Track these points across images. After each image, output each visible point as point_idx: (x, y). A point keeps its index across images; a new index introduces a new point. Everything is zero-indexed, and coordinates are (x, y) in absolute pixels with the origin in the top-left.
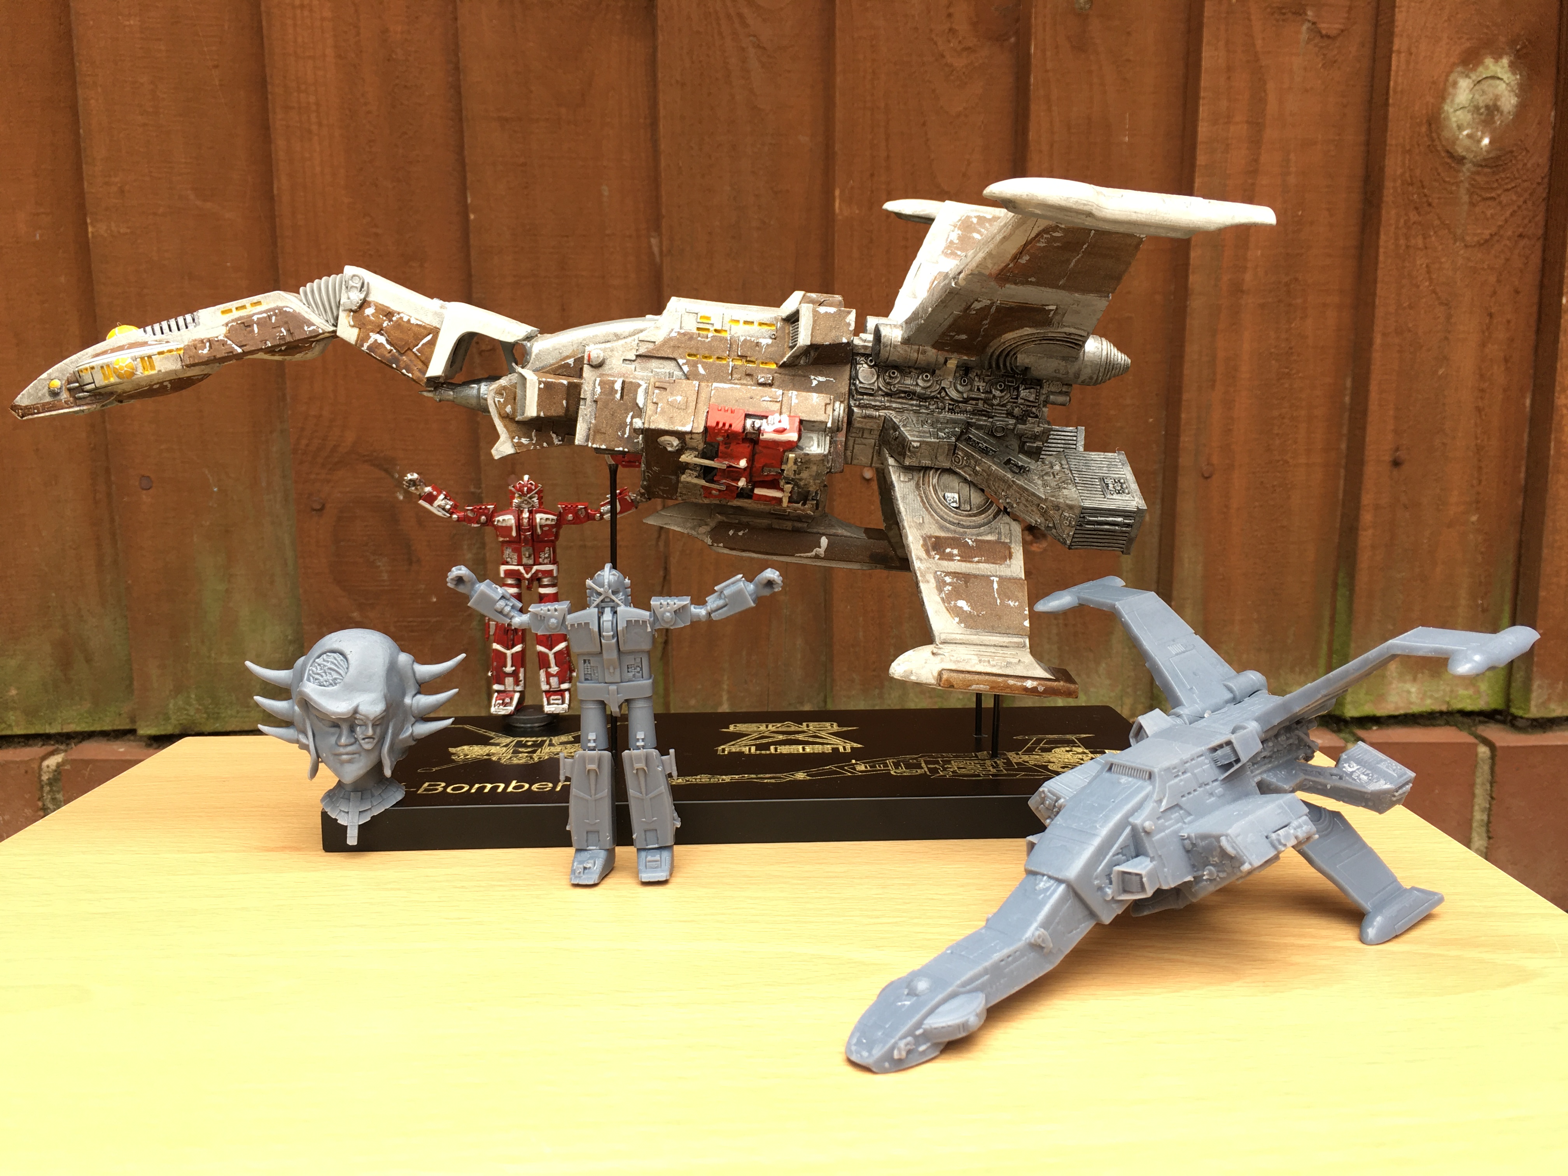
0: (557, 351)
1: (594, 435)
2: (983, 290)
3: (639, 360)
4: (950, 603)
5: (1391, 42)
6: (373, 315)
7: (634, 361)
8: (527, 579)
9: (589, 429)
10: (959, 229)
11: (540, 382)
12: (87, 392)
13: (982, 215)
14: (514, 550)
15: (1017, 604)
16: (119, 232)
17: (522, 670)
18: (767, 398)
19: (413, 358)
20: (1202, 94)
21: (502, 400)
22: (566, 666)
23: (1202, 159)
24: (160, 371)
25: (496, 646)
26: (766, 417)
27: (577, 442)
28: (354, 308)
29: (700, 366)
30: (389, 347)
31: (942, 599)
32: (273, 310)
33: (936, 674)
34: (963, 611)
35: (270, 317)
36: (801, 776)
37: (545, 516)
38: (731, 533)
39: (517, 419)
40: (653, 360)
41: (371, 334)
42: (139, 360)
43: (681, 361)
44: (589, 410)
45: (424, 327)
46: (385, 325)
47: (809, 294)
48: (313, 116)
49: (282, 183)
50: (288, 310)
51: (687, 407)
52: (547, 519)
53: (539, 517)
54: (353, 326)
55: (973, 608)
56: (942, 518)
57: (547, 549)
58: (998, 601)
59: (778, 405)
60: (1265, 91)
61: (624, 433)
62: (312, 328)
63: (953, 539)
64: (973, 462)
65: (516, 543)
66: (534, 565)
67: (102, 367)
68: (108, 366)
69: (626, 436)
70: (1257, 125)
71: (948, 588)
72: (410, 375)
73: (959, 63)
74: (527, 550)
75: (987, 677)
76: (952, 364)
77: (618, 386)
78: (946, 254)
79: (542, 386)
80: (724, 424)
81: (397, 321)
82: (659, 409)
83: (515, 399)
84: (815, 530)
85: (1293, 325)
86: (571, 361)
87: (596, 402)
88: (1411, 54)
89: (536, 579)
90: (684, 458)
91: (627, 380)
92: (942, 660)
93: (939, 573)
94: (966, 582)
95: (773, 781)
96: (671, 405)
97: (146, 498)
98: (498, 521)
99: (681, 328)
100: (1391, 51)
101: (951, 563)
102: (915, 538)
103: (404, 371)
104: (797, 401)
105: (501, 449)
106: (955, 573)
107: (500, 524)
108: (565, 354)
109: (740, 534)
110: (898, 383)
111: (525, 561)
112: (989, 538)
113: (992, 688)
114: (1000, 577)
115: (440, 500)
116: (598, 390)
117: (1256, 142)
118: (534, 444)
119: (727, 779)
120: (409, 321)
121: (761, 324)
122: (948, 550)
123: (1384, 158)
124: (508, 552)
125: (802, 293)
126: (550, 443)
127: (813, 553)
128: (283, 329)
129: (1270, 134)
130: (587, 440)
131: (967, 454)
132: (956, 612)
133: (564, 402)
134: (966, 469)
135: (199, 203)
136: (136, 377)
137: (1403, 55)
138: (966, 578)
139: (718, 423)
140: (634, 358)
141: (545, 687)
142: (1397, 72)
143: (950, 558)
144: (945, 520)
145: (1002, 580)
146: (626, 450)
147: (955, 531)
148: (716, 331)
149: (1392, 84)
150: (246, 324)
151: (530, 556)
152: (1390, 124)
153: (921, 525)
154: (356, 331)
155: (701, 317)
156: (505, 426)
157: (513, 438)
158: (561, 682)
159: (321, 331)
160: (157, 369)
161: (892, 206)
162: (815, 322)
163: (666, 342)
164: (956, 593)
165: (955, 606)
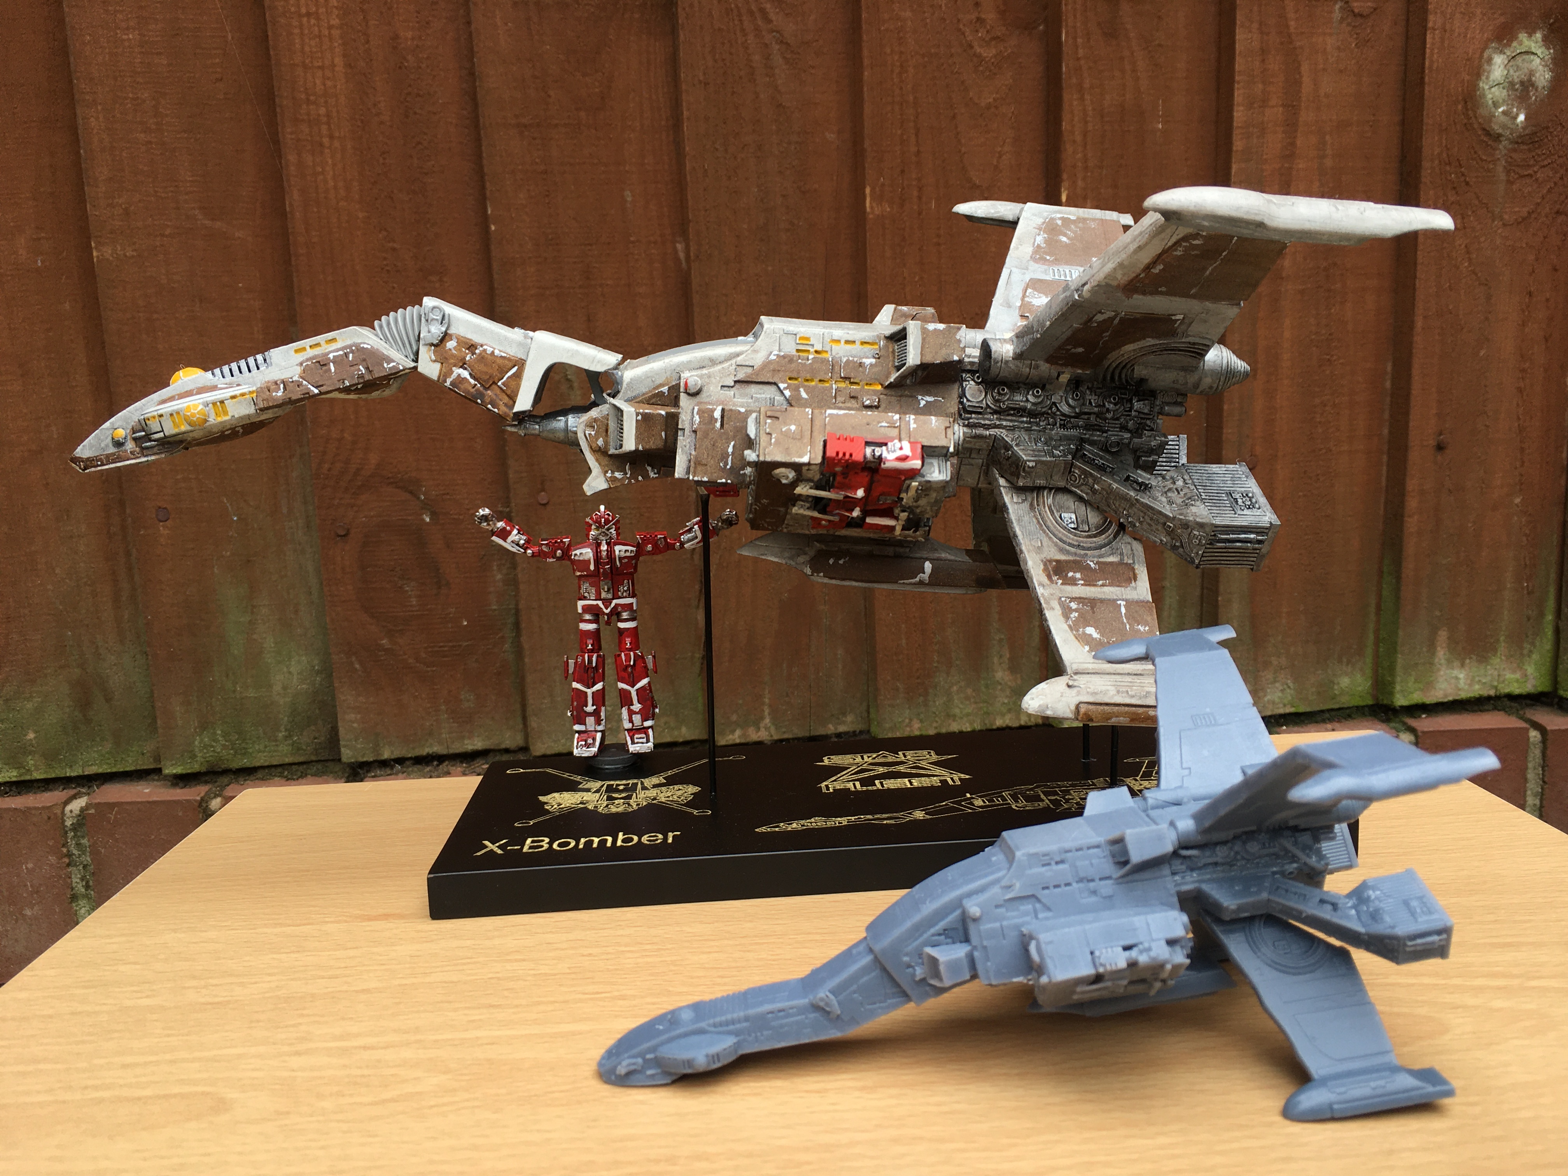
0: (649, 380)
1: (695, 468)
2: (1109, 302)
3: (737, 386)
4: (1078, 631)
5: (1425, 20)
6: (455, 348)
7: (732, 387)
8: (607, 614)
9: (690, 461)
10: (1044, 232)
11: (637, 414)
12: (154, 441)
13: (1066, 216)
14: (591, 585)
15: (1147, 628)
16: (126, 256)
17: (603, 709)
18: (884, 424)
19: (498, 391)
20: (1237, 78)
21: (593, 433)
22: (649, 703)
23: (1238, 144)
24: (233, 416)
25: (575, 685)
26: (886, 444)
27: (677, 475)
28: (435, 342)
29: (802, 390)
30: (472, 381)
31: (1070, 626)
32: (350, 347)
33: (1073, 708)
34: (1093, 639)
35: (346, 355)
36: (919, 814)
37: (624, 548)
38: (831, 561)
39: (610, 453)
40: (753, 386)
41: (454, 368)
42: (211, 405)
43: (782, 386)
44: (688, 441)
45: (509, 359)
46: (468, 358)
47: (900, 307)
48: (324, 128)
49: (294, 198)
50: (365, 346)
51: (802, 437)
52: (626, 551)
53: (617, 548)
54: (435, 361)
55: (1102, 635)
56: (1061, 540)
57: (626, 581)
58: (1128, 627)
59: (897, 430)
60: (1300, 73)
61: (726, 464)
62: (391, 365)
63: (1074, 562)
64: (1091, 481)
65: (594, 577)
66: (613, 599)
67: (171, 415)
68: (178, 413)
69: (728, 467)
70: (1292, 107)
71: (1075, 615)
72: (496, 410)
73: (988, 53)
74: (606, 584)
75: (1127, 708)
76: (1065, 378)
77: (717, 414)
78: (1036, 261)
79: (639, 418)
80: (844, 454)
81: (480, 354)
82: (773, 440)
83: (607, 431)
84: (918, 555)
85: (1333, 311)
86: (665, 389)
87: (695, 432)
88: (1445, 31)
89: (616, 614)
90: (799, 490)
91: (726, 408)
92: (1078, 693)
93: (1063, 599)
94: (1092, 608)
95: (892, 822)
96: (787, 434)
97: (163, 530)
98: (576, 555)
99: (780, 350)
100: (1425, 28)
101: (1075, 588)
102: (1034, 563)
103: (489, 406)
104: (915, 426)
105: (594, 484)
106: (1080, 598)
107: (576, 558)
108: (658, 382)
109: (841, 562)
110: (1008, 399)
111: (603, 595)
112: (1111, 559)
113: (1132, 720)
114: (1126, 600)
115: (514, 535)
116: (697, 418)
117: (1291, 125)
118: (628, 478)
119: (844, 821)
120: (493, 352)
121: (863, 343)
122: (1070, 574)
123: (1421, 138)
124: (585, 586)
125: (893, 306)
126: (646, 476)
127: (917, 579)
128: (361, 367)
129: (1306, 116)
130: (688, 473)
131: (1084, 472)
132: (1086, 640)
133: (663, 434)
134: (1083, 487)
135: (208, 223)
136: (208, 424)
137: (1437, 32)
138: (1092, 603)
139: (838, 453)
140: (732, 384)
141: (628, 725)
142: (1432, 50)
143: (1073, 582)
144: (1064, 542)
145: (1129, 603)
146: (729, 481)
147: (1076, 554)
148: (816, 352)
149: (1427, 63)
150: (322, 363)
151: (609, 590)
152: (1426, 103)
153: (1039, 549)
154: (438, 366)
155: (801, 338)
156: (597, 460)
157: (606, 472)
158: (644, 719)
159: (401, 368)
160: (230, 414)
161: (963, 208)
162: (924, 339)
163: (767, 364)
164: (1084, 620)
165: (1084, 633)
